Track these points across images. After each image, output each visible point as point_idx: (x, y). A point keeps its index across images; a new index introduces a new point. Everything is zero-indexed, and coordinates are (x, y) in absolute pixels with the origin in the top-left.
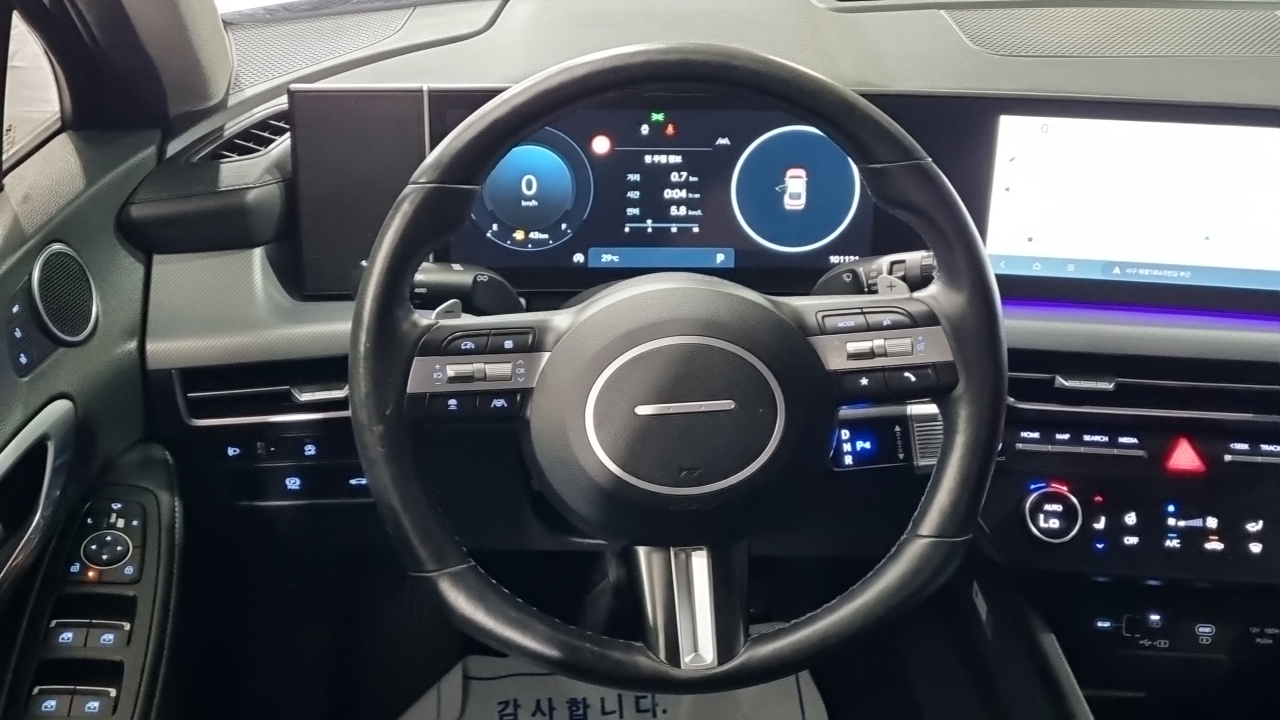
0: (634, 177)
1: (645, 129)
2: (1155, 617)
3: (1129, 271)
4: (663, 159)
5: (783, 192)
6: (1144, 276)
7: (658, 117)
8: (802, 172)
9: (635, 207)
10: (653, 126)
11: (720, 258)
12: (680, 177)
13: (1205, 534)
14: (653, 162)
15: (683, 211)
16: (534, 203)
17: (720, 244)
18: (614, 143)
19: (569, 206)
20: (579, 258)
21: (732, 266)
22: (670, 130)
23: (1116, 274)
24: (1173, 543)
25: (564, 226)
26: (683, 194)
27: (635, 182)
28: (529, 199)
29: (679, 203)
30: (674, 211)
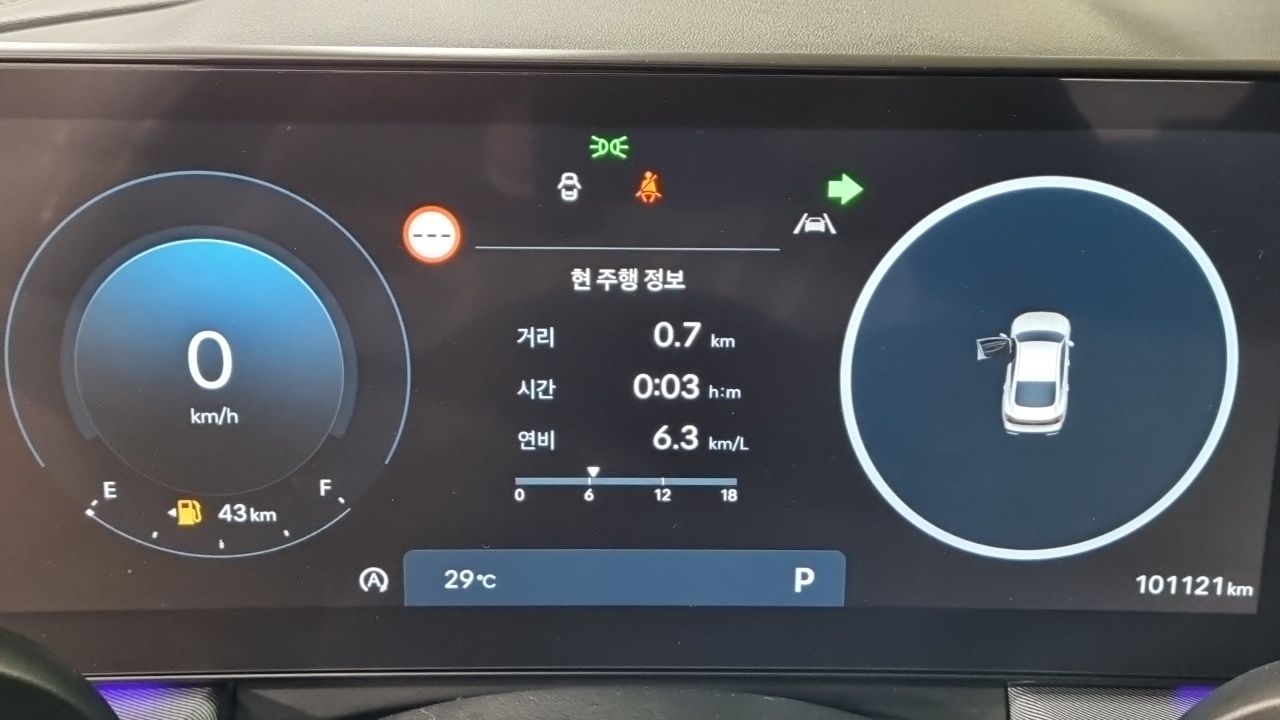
1: (570, 190)
4: (627, 280)
5: (1002, 381)
7: (610, 147)
8: (1060, 324)
9: (542, 428)
10: (594, 173)
11: (804, 578)
12: (681, 335)
14: (597, 288)
15: (690, 437)
16: (229, 415)
17: (801, 540)
18: (469, 231)
19: (336, 426)
20: (374, 578)
21: (841, 603)
22: (649, 187)
25: (324, 486)
26: (690, 387)
27: (542, 349)
28: (212, 402)
29: (675, 413)
30: (662, 437)
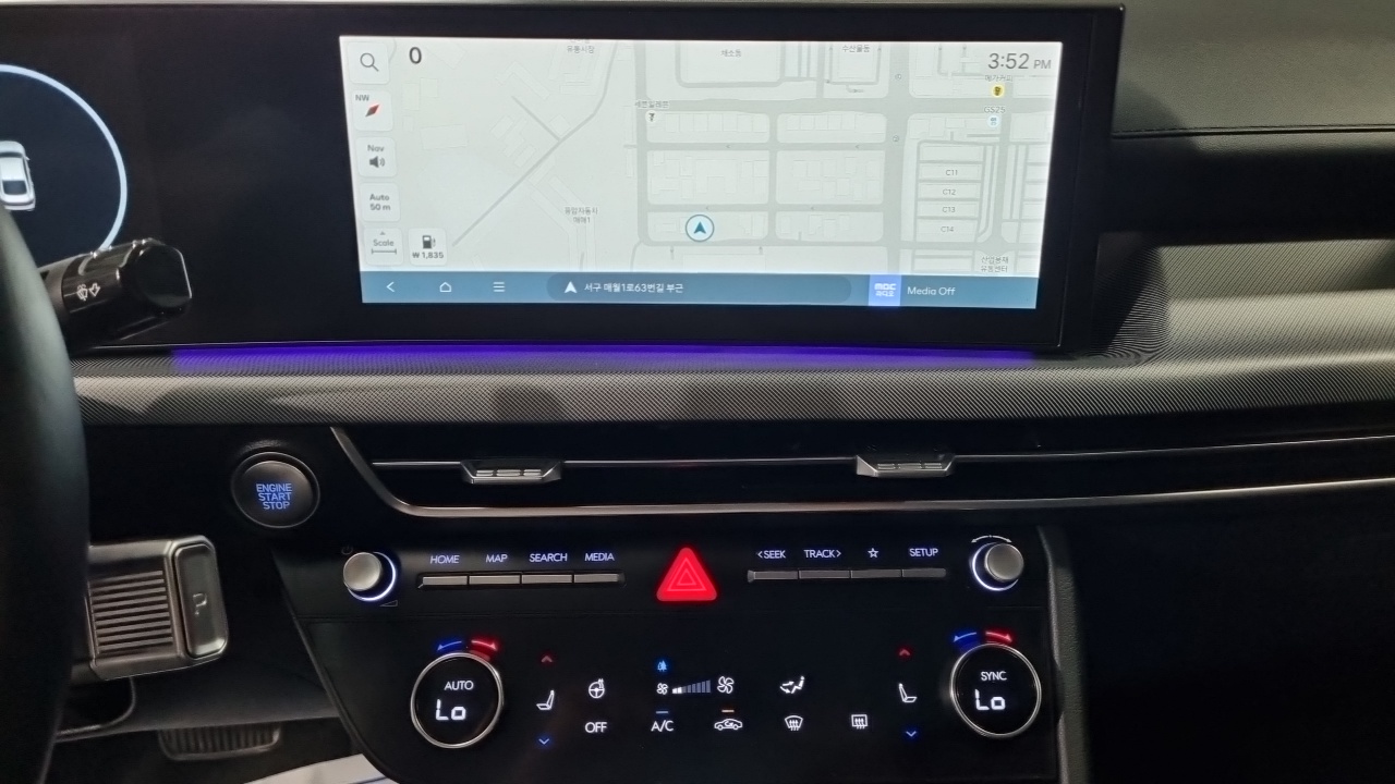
3: (590, 287)
6: (613, 294)
13: (714, 705)
23: (570, 293)
24: (663, 726)
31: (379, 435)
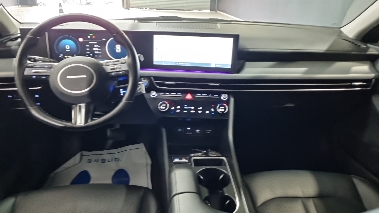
0: (88, 46)
2: (189, 128)
3: (179, 64)
4: (93, 42)
5: (116, 49)
6: (182, 64)
7: (91, 34)
9: (88, 52)
12: (96, 46)
13: (191, 110)
14: (91, 43)
15: (97, 52)
16: (69, 50)
18: (84, 39)
22: (94, 37)
23: (177, 64)
24: (185, 111)
25: (75, 55)
26: (97, 49)
29: (97, 51)
30: (96, 52)
31: (157, 78)
